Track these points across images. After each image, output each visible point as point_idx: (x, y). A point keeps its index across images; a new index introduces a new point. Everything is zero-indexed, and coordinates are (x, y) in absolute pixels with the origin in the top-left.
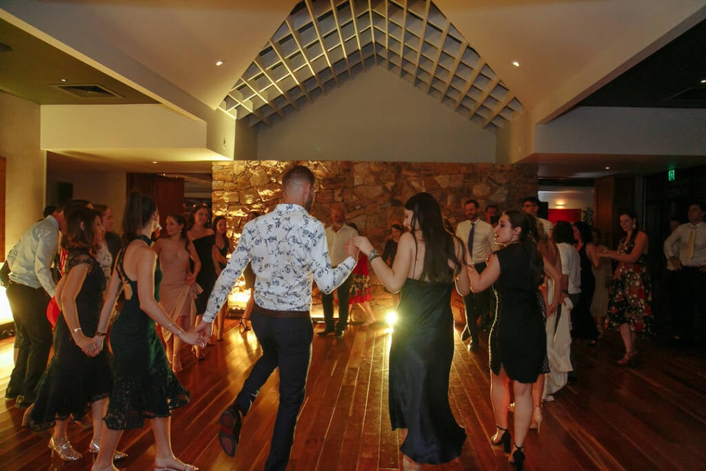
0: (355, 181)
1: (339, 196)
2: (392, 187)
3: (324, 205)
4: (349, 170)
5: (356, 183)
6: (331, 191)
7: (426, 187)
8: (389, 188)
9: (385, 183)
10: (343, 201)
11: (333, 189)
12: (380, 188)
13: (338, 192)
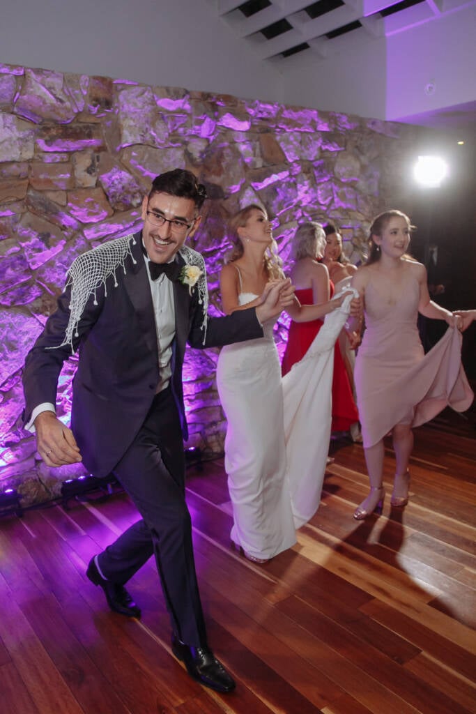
0: (125, 132)
1: (90, 170)
2: (202, 153)
3: (51, 195)
4: (108, 104)
5: (129, 138)
6: (65, 156)
7: (262, 156)
8: (196, 155)
9: (186, 143)
10: (98, 184)
11: (69, 153)
12: (179, 154)
13: (84, 162)
